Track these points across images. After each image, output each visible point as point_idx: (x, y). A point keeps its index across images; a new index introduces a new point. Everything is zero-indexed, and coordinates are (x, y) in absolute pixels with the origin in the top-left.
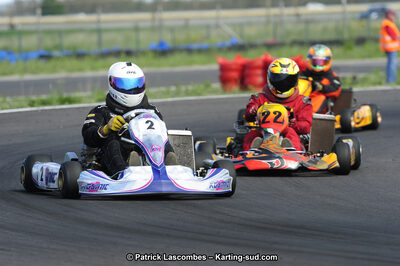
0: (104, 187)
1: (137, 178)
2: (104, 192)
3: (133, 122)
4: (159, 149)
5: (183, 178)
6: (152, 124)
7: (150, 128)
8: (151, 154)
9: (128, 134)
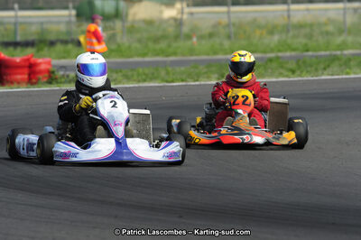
0: (75, 155)
1: (102, 148)
2: (74, 159)
3: (99, 102)
4: (121, 125)
5: (141, 148)
6: (116, 103)
7: (113, 106)
8: (114, 129)
9: (96, 112)
